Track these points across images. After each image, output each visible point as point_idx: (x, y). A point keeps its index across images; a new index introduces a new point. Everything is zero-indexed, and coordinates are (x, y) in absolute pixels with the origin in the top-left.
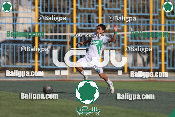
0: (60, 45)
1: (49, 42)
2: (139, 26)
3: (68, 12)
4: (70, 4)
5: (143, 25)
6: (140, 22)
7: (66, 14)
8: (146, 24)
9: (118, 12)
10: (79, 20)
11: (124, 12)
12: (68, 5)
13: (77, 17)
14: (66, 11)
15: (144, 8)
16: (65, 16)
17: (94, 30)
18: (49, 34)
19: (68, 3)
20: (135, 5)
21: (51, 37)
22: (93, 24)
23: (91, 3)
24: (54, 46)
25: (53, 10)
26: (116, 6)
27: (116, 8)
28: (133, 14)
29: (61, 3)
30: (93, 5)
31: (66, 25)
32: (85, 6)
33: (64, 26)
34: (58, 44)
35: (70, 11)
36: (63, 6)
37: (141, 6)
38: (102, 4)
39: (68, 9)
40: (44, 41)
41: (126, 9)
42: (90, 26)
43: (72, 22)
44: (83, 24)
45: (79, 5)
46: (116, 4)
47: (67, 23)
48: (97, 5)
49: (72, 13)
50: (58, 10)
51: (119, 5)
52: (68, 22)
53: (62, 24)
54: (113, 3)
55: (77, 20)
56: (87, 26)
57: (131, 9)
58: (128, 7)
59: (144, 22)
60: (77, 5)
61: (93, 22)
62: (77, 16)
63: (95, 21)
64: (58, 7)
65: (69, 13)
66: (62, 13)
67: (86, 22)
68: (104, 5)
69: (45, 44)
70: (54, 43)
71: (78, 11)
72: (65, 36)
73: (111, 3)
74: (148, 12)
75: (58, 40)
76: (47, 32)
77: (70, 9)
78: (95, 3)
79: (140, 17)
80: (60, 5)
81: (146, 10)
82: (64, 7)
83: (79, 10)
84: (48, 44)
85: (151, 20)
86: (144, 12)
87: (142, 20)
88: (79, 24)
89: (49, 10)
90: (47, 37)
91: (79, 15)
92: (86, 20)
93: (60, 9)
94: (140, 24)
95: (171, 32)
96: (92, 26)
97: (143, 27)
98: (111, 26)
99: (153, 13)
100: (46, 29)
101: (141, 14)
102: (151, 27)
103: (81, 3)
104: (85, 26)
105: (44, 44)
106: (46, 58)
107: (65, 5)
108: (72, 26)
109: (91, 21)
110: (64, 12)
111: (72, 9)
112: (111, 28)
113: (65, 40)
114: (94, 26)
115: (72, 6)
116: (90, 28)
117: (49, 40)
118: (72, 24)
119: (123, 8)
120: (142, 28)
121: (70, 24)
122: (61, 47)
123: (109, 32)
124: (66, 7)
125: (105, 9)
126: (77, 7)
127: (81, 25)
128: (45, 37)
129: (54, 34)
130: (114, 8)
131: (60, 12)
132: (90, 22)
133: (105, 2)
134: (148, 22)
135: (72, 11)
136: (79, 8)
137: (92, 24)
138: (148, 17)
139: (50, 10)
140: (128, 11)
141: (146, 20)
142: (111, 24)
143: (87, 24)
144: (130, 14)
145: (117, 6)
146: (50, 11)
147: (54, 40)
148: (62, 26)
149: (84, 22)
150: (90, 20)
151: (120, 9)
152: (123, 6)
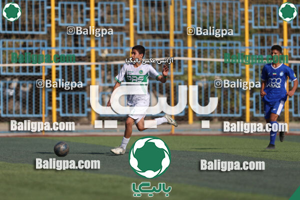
0: (31, 82)
1: (13, 77)
2: (152, 50)
3: (43, 30)
4: (46, 18)
5: (159, 49)
6: (154, 44)
7: (40, 33)
8: (163, 48)
9: (121, 29)
10: (60, 43)
11: (129, 30)
12: (43, 20)
13: (57, 39)
14: (40, 28)
15: (160, 22)
16: (38, 36)
17: (84, 57)
18: (14, 65)
19: (43, 16)
20: (146, 19)
21: (18, 69)
22: (82, 48)
23: (79, 16)
24: (21, 82)
25: (20, 28)
26: (117, 20)
27: (117, 23)
28: (144, 32)
29: (32, 16)
30: (82, 19)
31: (41, 51)
32: (69, 21)
33: (37, 51)
34: (27, 80)
35: (45, 29)
36: (35, 22)
37: (156, 20)
38: (96, 17)
39: (43, 26)
40: (6, 76)
41: (132, 24)
42: (77, 51)
43: (50, 45)
44: (66, 49)
45: (59, 19)
46: (117, 17)
47: (41, 48)
48: (88, 20)
49: (49, 32)
50: (27, 28)
51: (122, 19)
52: (44, 46)
53: (34, 48)
54: (112, 16)
55: (57, 43)
56: (73, 51)
57: (141, 24)
58: (135, 21)
59: (160, 44)
60: (57, 19)
61: (82, 46)
62: (57, 36)
63: (85, 44)
64: (27, 23)
65: (45, 33)
66: (34, 32)
67: (71, 46)
68: (99, 19)
69: (8, 80)
70: (21, 78)
71: (59, 28)
72: (39, 67)
73: (109, 16)
74: (167, 28)
75: (28, 74)
76: (10, 62)
77: (47, 25)
78: (85, 16)
79: (154, 36)
80: (30, 20)
81: (163, 25)
82: (37, 23)
83: (61, 27)
84: (12, 79)
85: (172, 40)
86: (160, 29)
87: (157, 41)
88: (60, 49)
89: (13, 28)
90: (10, 69)
91: (60, 34)
92: (71, 43)
93: (30, 25)
94: (154, 48)
95: (202, 59)
96: (80, 51)
97: (159, 52)
98: (109, 52)
99: (175, 30)
100: (9, 57)
101: (156, 32)
102: (171, 52)
103: (63, 16)
104: (69, 52)
105: (6, 80)
106: (9, 101)
107: (38, 19)
108: (49, 52)
109: (79, 43)
110: (37, 30)
111: (49, 25)
112: (109, 55)
113: (38, 74)
114: (83, 51)
115: (50, 22)
116: (77, 55)
117: (14, 73)
118: (49, 48)
119: (128, 23)
120: (157, 54)
121: (47, 48)
122: (32, 84)
123: (107, 61)
124: (40, 23)
125: (100, 24)
126: (57, 22)
127: (63, 50)
128: (7, 70)
129: (21, 65)
130: (114, 23)
131: (31, 30)
132: (76, 45)
133: (100, 15)
134: (167, 44)
135: (50, 28)
136: (60, 24)
137: (80, 48)
138: (166, 37)
139: (15, 27)
140: (135, 28)
141: (164, 41)
142: (109, 48)
143: (73, 48)
144: (139, 32)
145: (119, 21)
146: (15, 30)
147: (22, 74)
148: (34, 51)
149: (68, 46)
150: (77, 43)
151: (123, 25)
152: (127, 20)
